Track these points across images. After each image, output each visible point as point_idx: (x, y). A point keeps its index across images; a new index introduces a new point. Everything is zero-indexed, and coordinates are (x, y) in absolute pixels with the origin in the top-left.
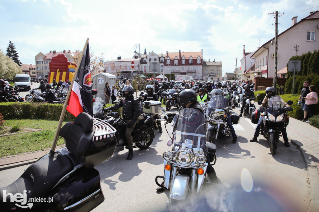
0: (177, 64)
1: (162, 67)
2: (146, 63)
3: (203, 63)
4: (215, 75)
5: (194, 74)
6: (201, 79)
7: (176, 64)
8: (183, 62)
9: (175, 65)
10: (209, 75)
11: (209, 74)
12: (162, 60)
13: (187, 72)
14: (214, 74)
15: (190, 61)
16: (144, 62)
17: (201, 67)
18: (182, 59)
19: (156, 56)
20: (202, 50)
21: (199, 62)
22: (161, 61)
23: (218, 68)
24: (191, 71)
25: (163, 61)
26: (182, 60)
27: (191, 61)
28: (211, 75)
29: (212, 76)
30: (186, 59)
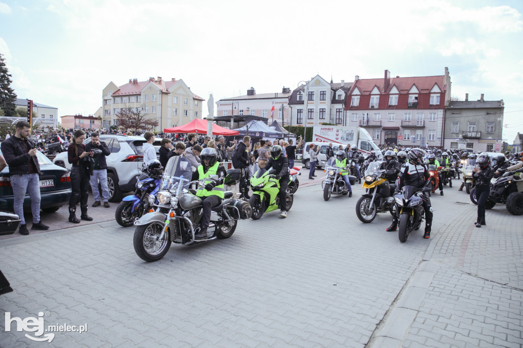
0: (376, 107)
1: (339, 112)
2: (302, 103)
3: (446, 104)
4: (479, 135)
5: (419, 132)
6: (439, 145)
7: (374, 105)
8: (394, 100)
9: (370, 107)
10: (461, 136)
11: (463, 132)
12: (340, 96)
13: (402, 126)
14: (477, 132)
15: (412, 99)
16: (298, 100)
17: (440, 113)
18: (391, 92)
19: (325, 86)
20: (447, 69)
21: (434, 100)
22: (337, 99)
23: (492, 118)
24: (410, 124)
25: (343, 98)
26: (391, 96)
27: (414, 98)
28: (469, 135)
29: (471, 138)
30: (402, 93)
